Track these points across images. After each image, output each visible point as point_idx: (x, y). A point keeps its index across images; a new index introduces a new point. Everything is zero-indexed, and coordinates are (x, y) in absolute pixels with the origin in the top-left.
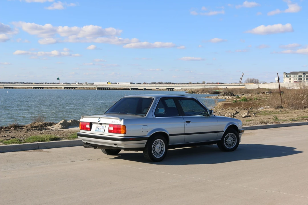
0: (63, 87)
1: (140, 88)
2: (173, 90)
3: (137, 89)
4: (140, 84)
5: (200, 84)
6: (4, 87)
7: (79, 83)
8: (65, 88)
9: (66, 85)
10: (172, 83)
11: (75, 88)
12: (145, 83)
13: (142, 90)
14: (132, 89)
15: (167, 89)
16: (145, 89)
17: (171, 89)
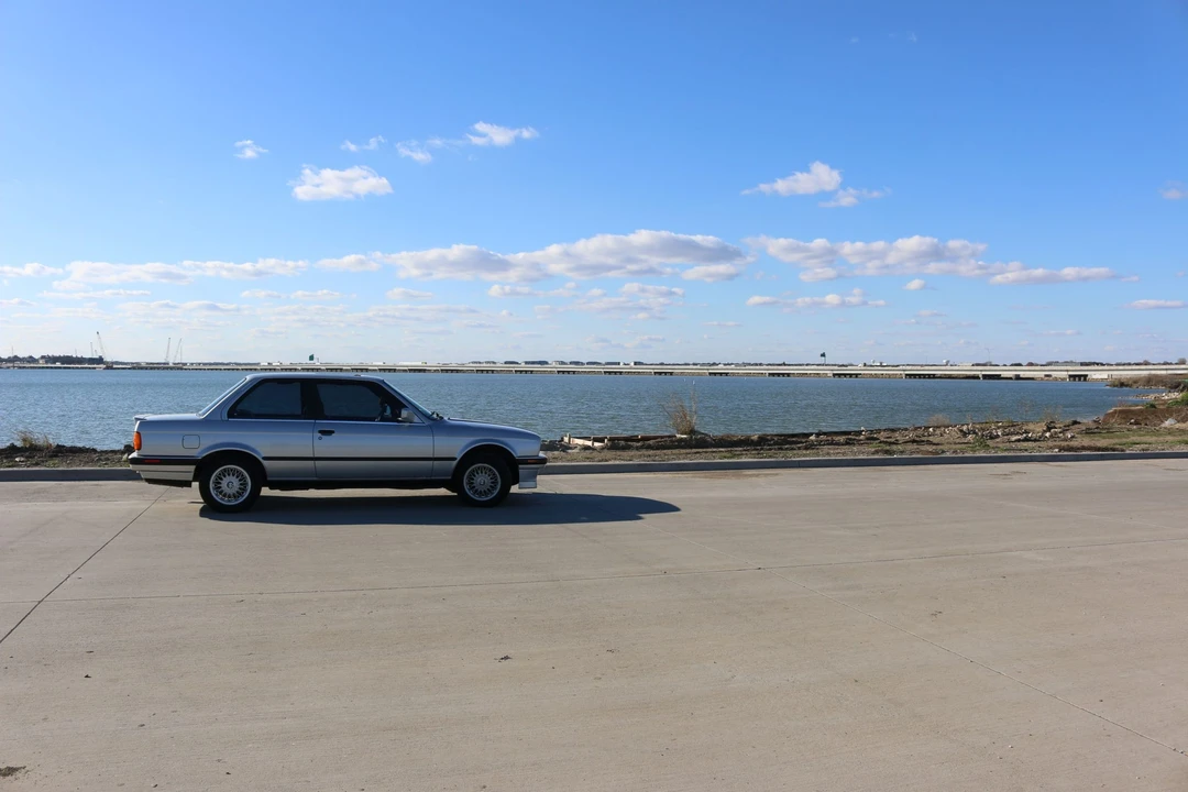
0: (830, 373)
1: (1004, 374)
2: (1085, 380)
3: (998, 377)
4: (1020, 365)
5: (1171, 364)
6: (710, 374)
7: (865, 365)
8: (834, 375)
9: (836, 368)
10: (1097, 364)
11: (857, 375)
12: (1031, 364)
13: (1011, 378)
14: (985, 377)
15: (1070, 376)
16: (1018, 378)
17: (1080, 376)
